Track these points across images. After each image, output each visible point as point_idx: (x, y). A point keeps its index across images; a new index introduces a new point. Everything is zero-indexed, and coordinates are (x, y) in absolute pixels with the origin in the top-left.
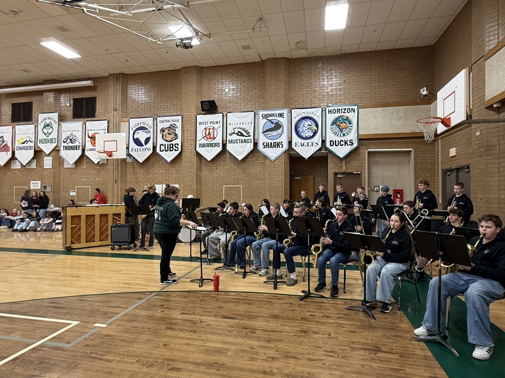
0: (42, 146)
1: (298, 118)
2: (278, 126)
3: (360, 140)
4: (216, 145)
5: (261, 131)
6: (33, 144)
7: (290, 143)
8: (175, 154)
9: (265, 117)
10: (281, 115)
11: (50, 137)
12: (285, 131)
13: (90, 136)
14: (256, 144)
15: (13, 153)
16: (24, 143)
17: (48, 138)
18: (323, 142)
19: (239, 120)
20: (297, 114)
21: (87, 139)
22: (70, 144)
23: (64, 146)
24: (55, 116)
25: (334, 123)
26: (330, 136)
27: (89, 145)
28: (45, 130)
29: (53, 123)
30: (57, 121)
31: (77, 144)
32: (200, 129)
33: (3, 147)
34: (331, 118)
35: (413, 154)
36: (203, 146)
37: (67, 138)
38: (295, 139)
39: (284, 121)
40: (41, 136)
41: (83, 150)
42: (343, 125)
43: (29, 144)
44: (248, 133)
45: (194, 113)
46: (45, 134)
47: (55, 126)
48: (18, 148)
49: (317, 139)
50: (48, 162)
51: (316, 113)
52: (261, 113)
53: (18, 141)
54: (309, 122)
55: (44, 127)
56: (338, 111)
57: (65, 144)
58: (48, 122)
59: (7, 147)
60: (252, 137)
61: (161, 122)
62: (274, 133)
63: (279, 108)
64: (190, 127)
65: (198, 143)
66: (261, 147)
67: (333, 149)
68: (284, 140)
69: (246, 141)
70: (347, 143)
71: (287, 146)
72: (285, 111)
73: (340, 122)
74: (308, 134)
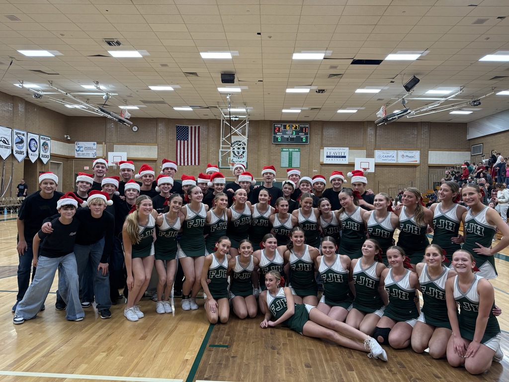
1: (30, 138)
2: (22, 142)
3: (51, 156)
5: (15, 143)
7: (27, 152)
9: (17, 133)
10: (23, 135)
12: (25, 145)
14: (12, 150)
18: (39, 154)
19: (4, 132)
20: (31, 136)
26: (42, 153)
34: (42, 141)
35: (62, 166)
38: (30, 151)
39: (24, 138)
42: (46, 147)
44: (8, 142)
49: (37, 152)
51: (36, 137)
52: (15, 131)
54: (33, 142)
56: (44, 139)
60: (10, 146)
62: (20, 145)
63: (23, 130)
66: (14, 153)
67: (42, 159)
68: (24, 150)
69: (7, 148)
70: (47, 157)
71: (25, 155)
72: (25, 133)
73: (45, 144)
74: (34, 149)
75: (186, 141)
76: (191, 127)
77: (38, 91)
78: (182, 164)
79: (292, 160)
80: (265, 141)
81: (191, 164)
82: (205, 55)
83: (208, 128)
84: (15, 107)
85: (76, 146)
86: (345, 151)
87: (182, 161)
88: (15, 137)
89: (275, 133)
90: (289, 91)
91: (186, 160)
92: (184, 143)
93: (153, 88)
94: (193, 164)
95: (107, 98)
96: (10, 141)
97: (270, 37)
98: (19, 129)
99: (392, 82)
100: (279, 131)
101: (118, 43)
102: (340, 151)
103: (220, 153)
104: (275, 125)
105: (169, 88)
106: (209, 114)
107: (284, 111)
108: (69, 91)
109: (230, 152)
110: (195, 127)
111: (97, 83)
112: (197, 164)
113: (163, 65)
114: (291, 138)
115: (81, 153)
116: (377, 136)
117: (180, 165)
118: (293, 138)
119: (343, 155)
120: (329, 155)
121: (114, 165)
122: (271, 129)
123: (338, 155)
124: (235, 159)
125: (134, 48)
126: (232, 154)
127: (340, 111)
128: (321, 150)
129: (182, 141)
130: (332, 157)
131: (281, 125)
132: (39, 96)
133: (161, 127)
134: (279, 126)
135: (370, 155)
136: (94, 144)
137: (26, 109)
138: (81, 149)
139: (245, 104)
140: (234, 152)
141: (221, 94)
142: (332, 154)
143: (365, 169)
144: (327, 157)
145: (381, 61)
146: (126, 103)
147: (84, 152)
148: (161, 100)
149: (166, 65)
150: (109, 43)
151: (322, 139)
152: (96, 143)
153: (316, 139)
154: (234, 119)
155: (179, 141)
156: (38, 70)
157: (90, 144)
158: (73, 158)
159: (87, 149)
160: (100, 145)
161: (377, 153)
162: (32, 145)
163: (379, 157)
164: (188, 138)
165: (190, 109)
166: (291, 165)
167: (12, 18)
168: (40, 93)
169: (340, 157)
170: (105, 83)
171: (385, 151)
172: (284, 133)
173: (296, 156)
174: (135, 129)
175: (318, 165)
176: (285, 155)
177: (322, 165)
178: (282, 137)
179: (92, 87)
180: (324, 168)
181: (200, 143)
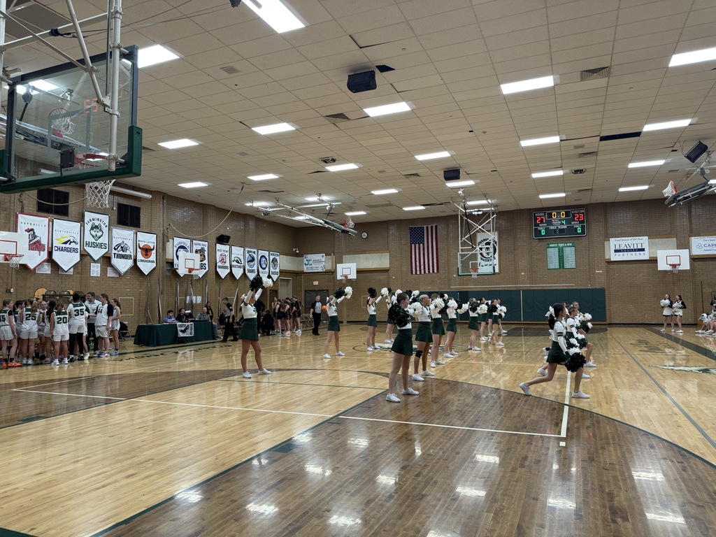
0: (90, 250)
1: (261, 255)
2: (253, 260)
3: (280, 272)
4: (226, 267)
5: (246, 262)
6: (78, 246)
7: (258, 270)
8: (204, 272)
9: (248, 252)
10: (254, 252)
11: (100, 241)
12: (256, 263)
13: (141, 247)
14: (244, 270)
15: (50, 254)
16: (66, 243)
17: (97, 242)
18: (269, 271)
19: (238, 252)
20: (261, 253)
21: (139, 250)
22: (121, 253)
23: (115, 254)
24: (105, 219)
25: (273, 260)
26: (272, 270)
27: (140, 257)
28: (93, 232)
29: (103, 226)
30: (107, 224)
31: (128, 253)
32: (218, 254)
33: (34, 243)
34: (272, 257)
35: (291, 282)
36: (220, 267)
37: (118, 245)
38: (260, 269)
39: (255, 256)
40: (88, 238)
41: (135, 261)
42: (275, 263)
43: (73, 245)
45: (214, 240)
46: (93, 236)
47: (106, 230)
48: (56, 249)
49: (267, 270)
50: (95, 270)
51: (266, 254)
52: (247, 249)
53: (57, 239)
54: (264, 259)
55: (92, 229)
56: (274, 255)
57: (116, 252)
58: (97, 223)
59: (40, 244)
60: (243, 265)
61: (196, 244)
62: (252, 264)
63: (254, 248)
64: (213, 252)
65: (218, 264)
66: (247, 271)
67: (272, 276)
68: (255, 268)
69: (240, 267)
70: (276, 273)
71: (256, 273)
72: (256, 251)
73: (274, 261)
74: (264, 266)
75: (421, 245)
76: (427, 227)
77: (266, 208)
78: (418, 273)
79: (563, 258)
80: (523, 237)
81: (429, 272)
82: (420, 158)
83: (447, 226)
84: (246, 225)
85: (305, 260)
86: (643, 241)
87: (418, 269)
88: (247, 255)
89: (537, 225)
90: (535, 175)
91: (422, 267)
92: (419, 247)
93: (376, 193)
94: (431, 272)
95: (331, 209)
96: (242, 260)
97: (485, 133)
98: (250, 247)
99: (673, 151)
100: (542, 221)
101: (334, 160)
102: (635, 242)
103: (459, 257)
104: (536, 215)
105: (394, 191)
106: (447, 211)
107: (542, 197)
108: (294, 205)
109: (476, 254)
110: (432, 227)
111: (320, 195)
112: (435, 271)
113: (380, 172)
114: (560, 229)
115: (310, 266)
116: (693, 218)
117: (416, 273)
118: (564, 229)
119: (640, 247)
120: (618, 248)
121: (344, 278)
122: (531, 220)
123: (632, 248)
124: (483, 263)
125: (348, 161)
126: (479, 256)
127: (621, 190)
128: (606, 242)
129: (417, 245)
130: (623, 251)
131: (545, 213)
132: (267, 214)
133: (393, 230)
134: (541, 214)
135: (683, 245)
136: (323, 256)
137: (256, 226)
138: (310, 263)
139: (485, 196)
140: (481, 254)
141: (452, 189)
142: (623, 247)
143: (674, 266)
144: (616, 251)
145: (640, 133)
146: (351, 209)
147: (313, 266)
148: (387, 202)
149: (384, 171)
150: (325, 162)
151: (606, 227)
152: (324, 255)
153: (596, 228)
154: (476, 213)
155: (413, 245)
156: (265, 191)
157: (319, 257)
158: (302, 273)
159: (316, 262)
160: (329, 257)
161: (695, 241)
162: (262, 263)
163: (699, 246)
164: (424, 241)
165: (423, 208)
166: (563, 266)
167: (243, 154)
168: (268, 210)
169: (635, 250)
170: (327, 193)
171: (707, 238)
172: (550, 223)
173: (570, 252)
174: (365, 235)
175: (604, 264)
176: (553, 253)
177: (610, 262)
178: (547, 230)
179: (315, 199)
180: (612, 266)
181: (439, 246)
